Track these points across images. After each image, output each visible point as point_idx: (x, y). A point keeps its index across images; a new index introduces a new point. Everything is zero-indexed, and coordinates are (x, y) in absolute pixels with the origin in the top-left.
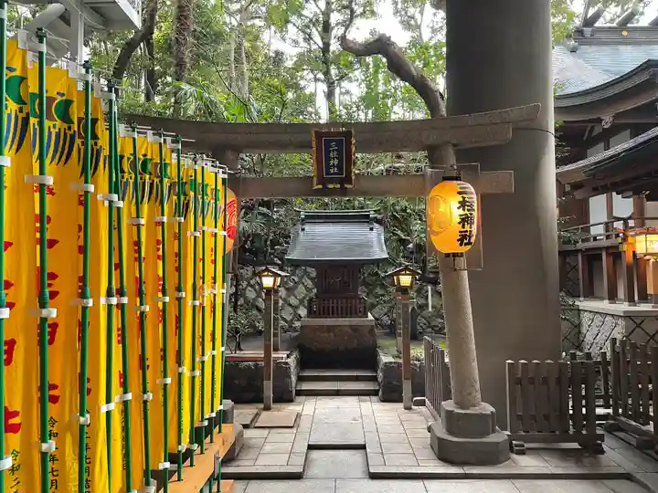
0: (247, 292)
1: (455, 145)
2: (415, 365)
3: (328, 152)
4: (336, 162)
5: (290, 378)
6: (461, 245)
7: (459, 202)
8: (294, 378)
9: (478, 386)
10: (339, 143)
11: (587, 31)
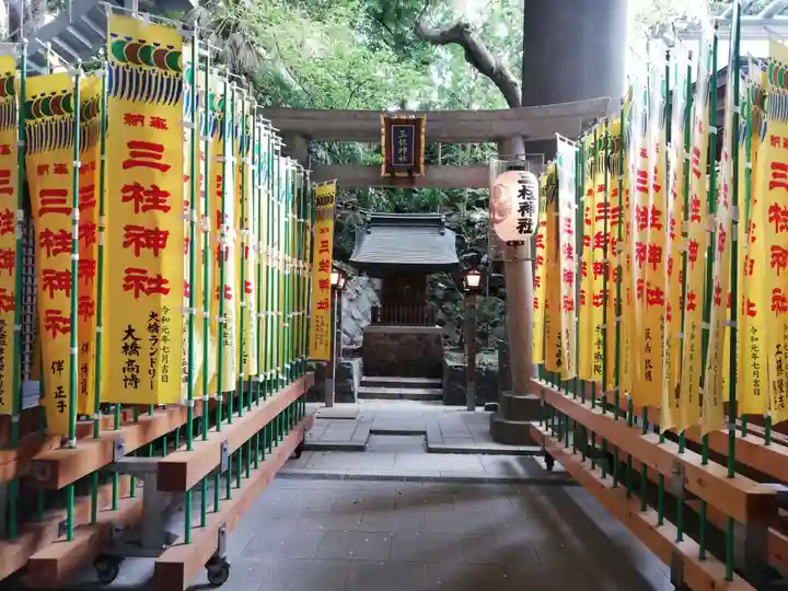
1: (524, 137)
2: (481, 368)
3: (397, 140)
4: (405, 150)
6: (520, 232)
7: (519, 191)
8: (356, 380)
10: (408, 131)
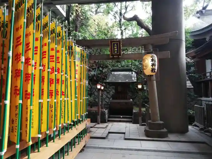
0: (95, 93)
2: (144, 113)
3: (114, 47)
4: (116, 50)
5: (105, 116)
6: (152, 72)
7: (151, 60)
8: (107, 116)
9: (159, 115)
10: (117, 44)
11: (204, 11)
